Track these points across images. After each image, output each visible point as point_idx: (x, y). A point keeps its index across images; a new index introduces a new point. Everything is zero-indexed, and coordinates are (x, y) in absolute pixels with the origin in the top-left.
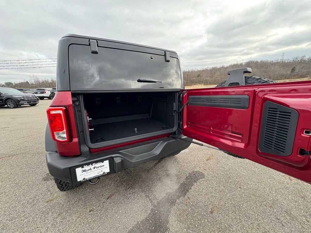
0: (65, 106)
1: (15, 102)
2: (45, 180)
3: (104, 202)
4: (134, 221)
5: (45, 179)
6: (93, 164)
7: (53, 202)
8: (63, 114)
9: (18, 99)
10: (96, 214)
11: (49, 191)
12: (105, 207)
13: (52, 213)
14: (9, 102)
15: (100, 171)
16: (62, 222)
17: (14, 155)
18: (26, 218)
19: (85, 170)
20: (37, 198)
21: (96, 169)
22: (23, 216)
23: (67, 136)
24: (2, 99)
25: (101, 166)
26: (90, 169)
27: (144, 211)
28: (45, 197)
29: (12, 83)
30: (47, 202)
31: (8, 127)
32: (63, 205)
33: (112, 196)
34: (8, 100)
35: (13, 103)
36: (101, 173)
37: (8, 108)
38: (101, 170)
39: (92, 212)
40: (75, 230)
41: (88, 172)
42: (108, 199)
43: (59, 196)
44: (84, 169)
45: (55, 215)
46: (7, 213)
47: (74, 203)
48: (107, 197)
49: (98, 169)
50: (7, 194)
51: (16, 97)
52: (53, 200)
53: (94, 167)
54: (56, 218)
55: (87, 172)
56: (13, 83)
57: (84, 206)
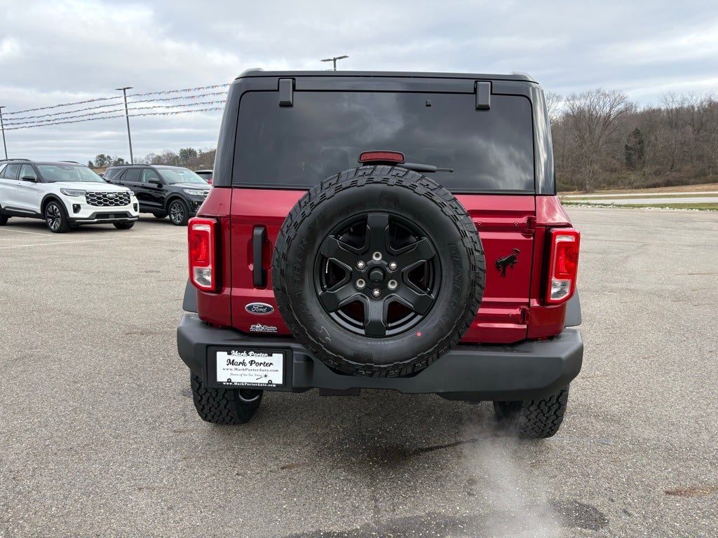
0: (217, 218)
1: (187, 208)
2: (185, 395)
3: (271, 471)
4: (312, 526)
5: (184, 393)
6: (251, 353)
7: (183, 435)
8: (211, 233)
9: (194, 200)
10: (247, 483)
11: (185, 415)
12: (268, 480)
13: (176, 451)
14: (174, 208)
15: (263, 374)
16: (184, 470)
17: (151, 333)
18: (136, 443)
19: (233, 360)
20: (162, 419)
21: (254, 365)
22: (133, 439)
23: (212, 280)
24: (163, 198)
25: (266, 364)
26: (243, 363)
27: (345, 519)
28: (174, 422)
29: (195, 153)
30: (174, 431)
31: (156, 272)
32: (197, 447)
33: (294, 468)
34: (173, 202)
35: (182, 210)
36: (264, 381)
37: (171, 222)
38: (265, 373)
39: (240, 477)
40: (200, 490)
41: (238, 367)
42: (283, 468)
43: (196, 430)
44: (231, 358)
45: (178, 456)
46: (114, 425)
47: (217, 451)
48: (283, 464)
49: (259, 367)
50: (121, 397)
51: (191, 193)
52: (184, 432)
53: (252, 361)
54: (179, 461)
55: (236, 367)
56: (198, 152)
57: (232, 462)
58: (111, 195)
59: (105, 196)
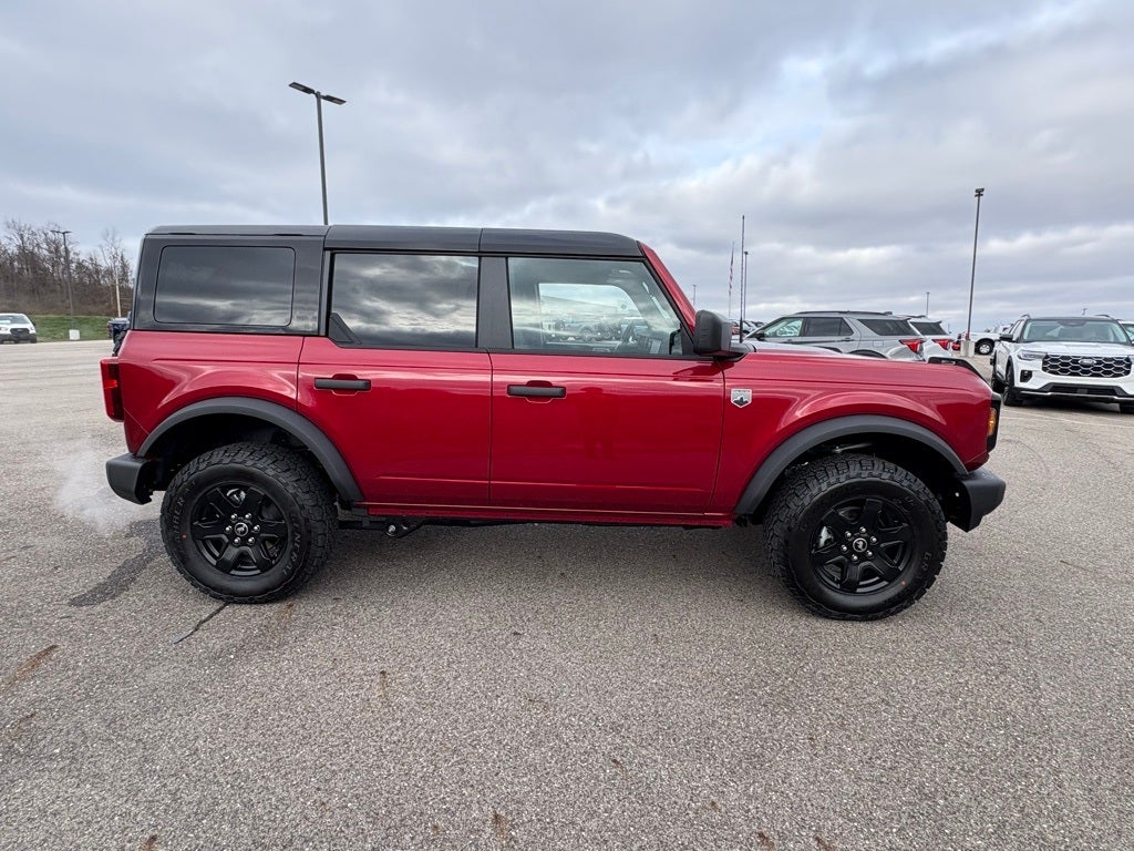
58: (1086, 361)
59: (1075, 362)
